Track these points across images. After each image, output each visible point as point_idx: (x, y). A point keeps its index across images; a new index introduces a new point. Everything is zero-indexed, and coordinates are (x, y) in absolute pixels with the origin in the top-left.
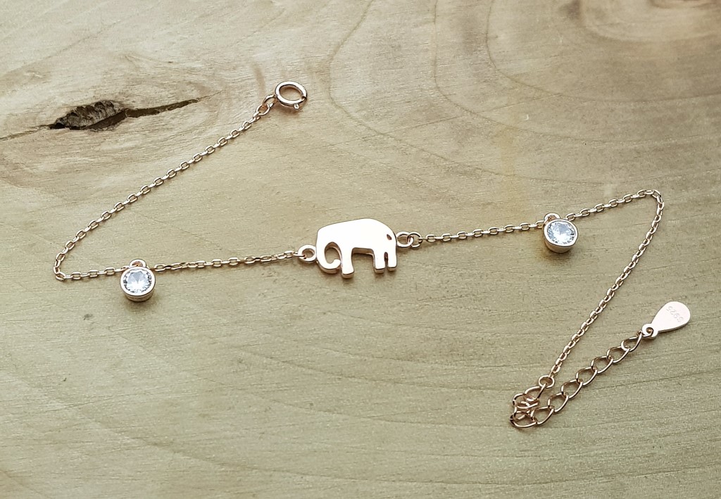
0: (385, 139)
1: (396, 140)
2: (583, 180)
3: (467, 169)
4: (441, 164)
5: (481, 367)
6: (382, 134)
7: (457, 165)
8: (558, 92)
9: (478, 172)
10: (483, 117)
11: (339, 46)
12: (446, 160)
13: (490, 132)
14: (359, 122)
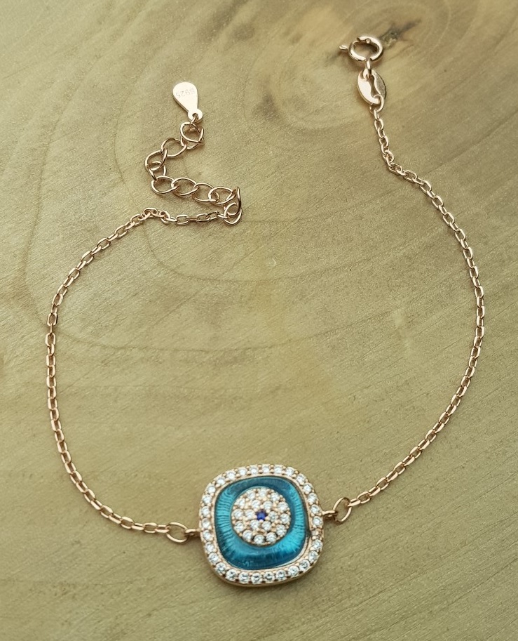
0: (128, 353)
1: (140, 349)
2: (366, 316)
3: (235, 354)
4: (205, 360)
5: (355, 606)
6: (122, 348)
7: (222, 354)
8: (294, 217)
9: (249, 353)
10: (227, 281)
11: (26, 253)
12: (207, 352)
13: (242, 296)
14: (89, 343)
